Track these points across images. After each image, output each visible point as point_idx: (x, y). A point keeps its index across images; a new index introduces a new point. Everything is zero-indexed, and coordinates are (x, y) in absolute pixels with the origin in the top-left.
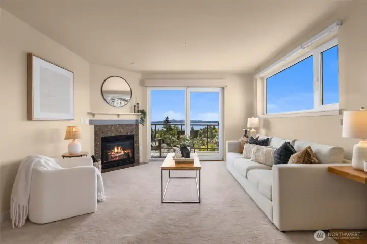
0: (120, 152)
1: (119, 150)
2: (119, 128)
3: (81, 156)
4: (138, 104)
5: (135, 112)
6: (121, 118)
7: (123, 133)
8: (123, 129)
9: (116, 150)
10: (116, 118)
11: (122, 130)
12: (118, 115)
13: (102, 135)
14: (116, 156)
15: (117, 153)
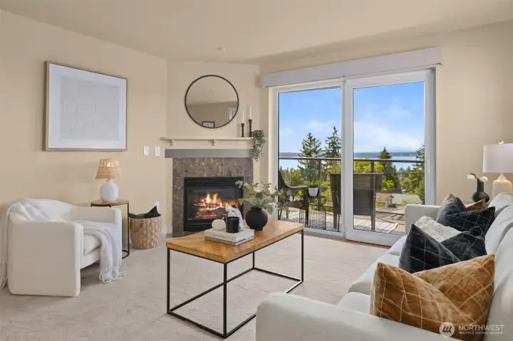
0: (217, 205)
1: (215, 200)
2: (215, 163)
3: (110, 205)
4: (250, 121)
5: (243, 136)
6: (217, 146)
7: (222, 172)
8: (222, 165)
9: (208, 200)
10: (208, 146)
11: (220, 167)
12: (212, 141)
13: (184, 175)
14: (208, 211)
15: (210, 205)
